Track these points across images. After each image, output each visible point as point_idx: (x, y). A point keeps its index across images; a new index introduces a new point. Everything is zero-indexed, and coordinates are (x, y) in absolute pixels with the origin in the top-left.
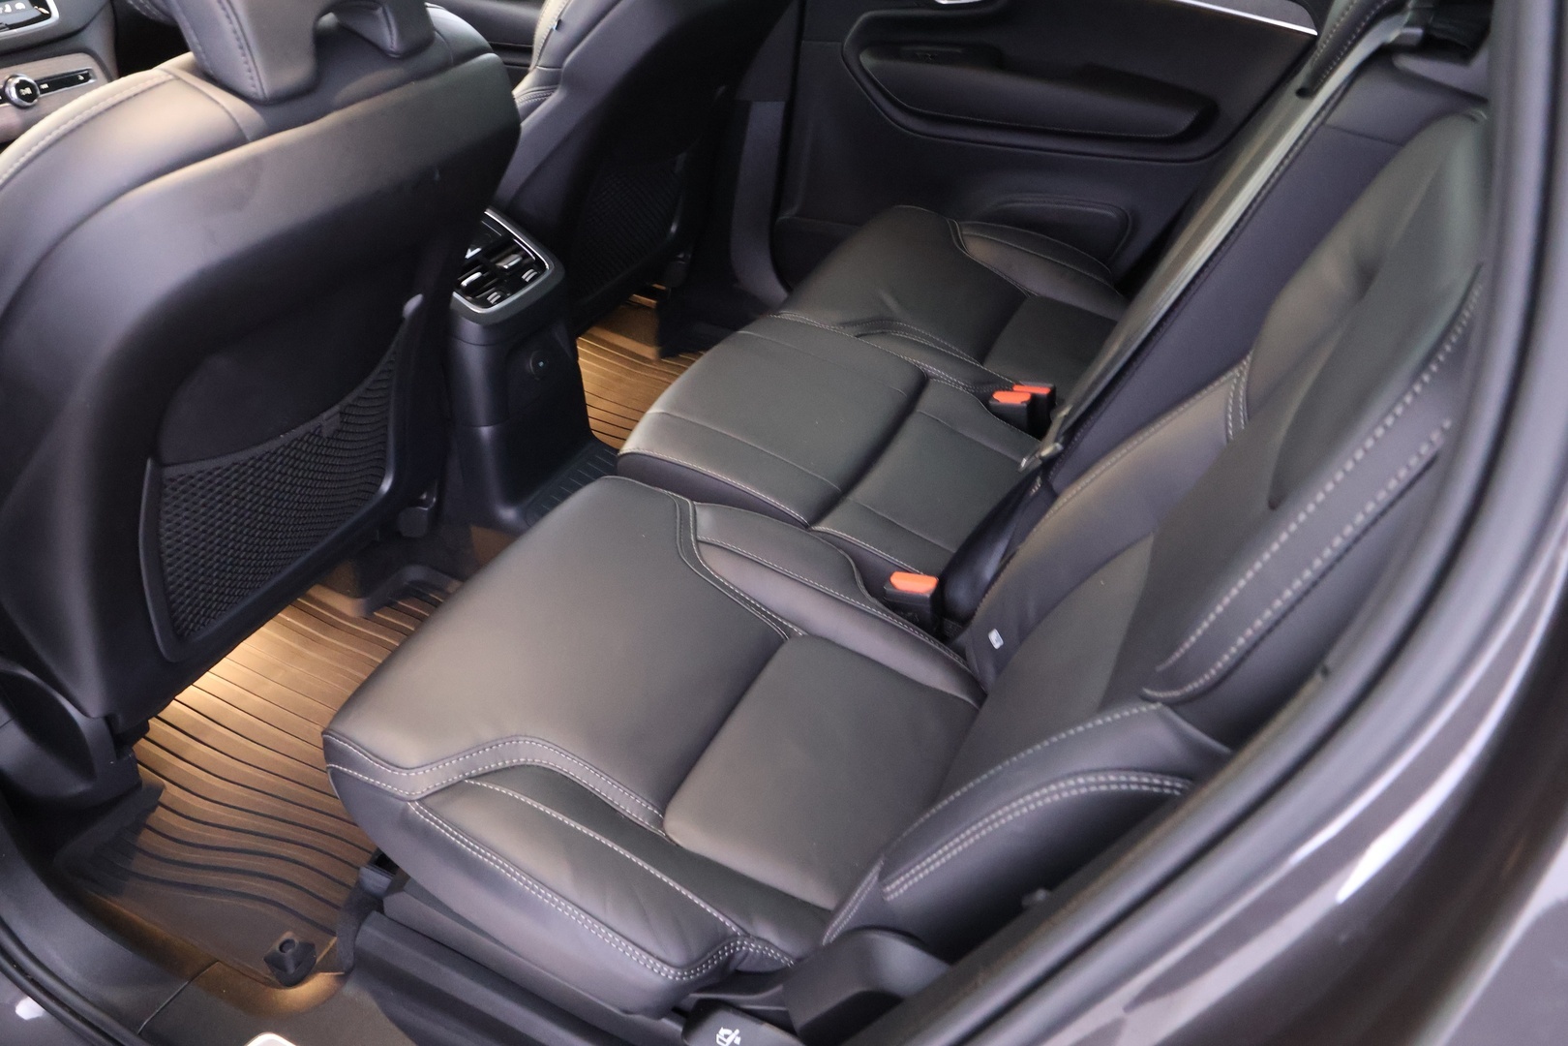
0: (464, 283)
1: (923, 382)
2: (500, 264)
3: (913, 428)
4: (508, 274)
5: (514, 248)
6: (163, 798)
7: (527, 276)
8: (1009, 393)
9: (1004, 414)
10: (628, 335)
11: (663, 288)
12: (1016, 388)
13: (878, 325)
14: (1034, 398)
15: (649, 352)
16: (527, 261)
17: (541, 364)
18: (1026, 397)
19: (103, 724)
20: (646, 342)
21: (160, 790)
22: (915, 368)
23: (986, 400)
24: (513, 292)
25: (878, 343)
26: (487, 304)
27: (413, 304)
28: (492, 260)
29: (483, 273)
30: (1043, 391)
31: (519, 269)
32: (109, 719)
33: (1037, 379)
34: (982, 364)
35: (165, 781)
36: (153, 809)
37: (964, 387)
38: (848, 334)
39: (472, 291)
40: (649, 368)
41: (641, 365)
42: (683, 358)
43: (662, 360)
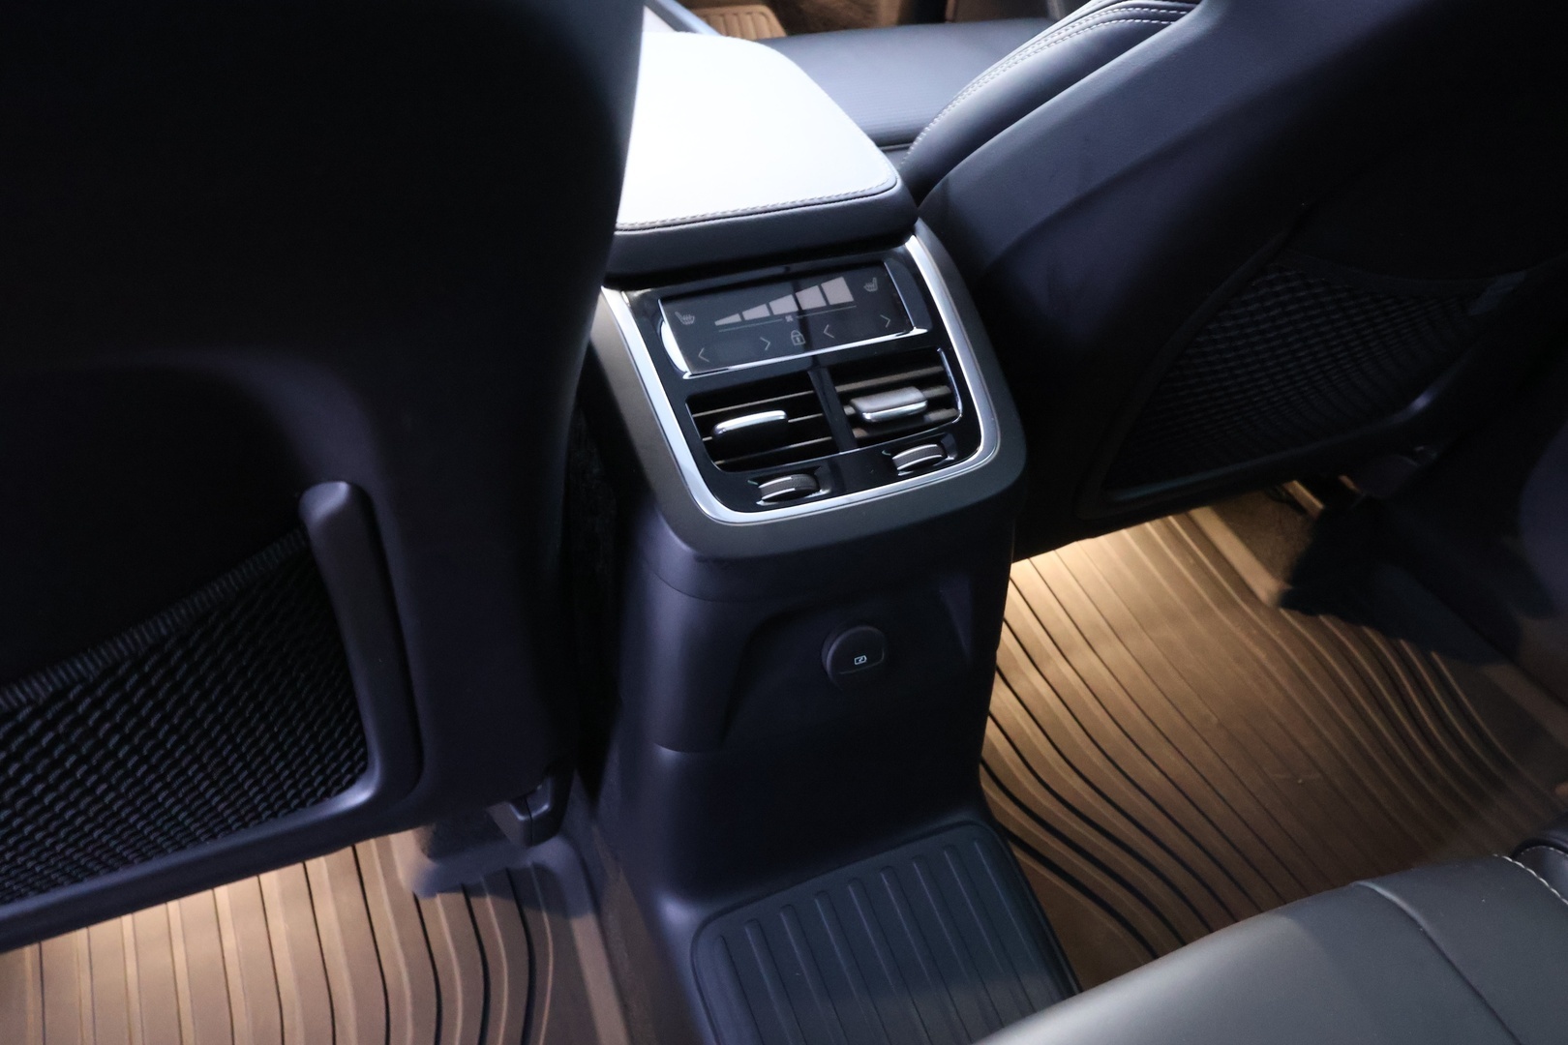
2: (859, 404)
7: (911, 456)
17: (862, 659)
28: (845, 389)
40: (1244, 613)
41: (1234, 603)
42: (1322, 626)
43: (1282, 611)
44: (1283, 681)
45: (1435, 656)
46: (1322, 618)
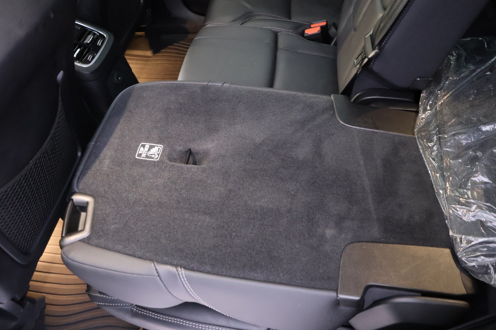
0: (75, 56)
1: (276, 36)
2: (86, 42)
3: (281, 56)
4: (91, 45)
5: (87, 32)
6: (47, 301)
7: (99, 43)
8: (310, 29)
9: (312, 38)
10: (138, 49)
11: (145, 26)
12: (312, 26)
13: (246, 17)
14: (322, 28)
15: (149, 53)
16: (95, 36)
17: (120, 78)
18: (319, 29)
19: (11, 302)
20: (147, 50)
21: (43, 299)
22: (270, 30)
23: (302, 34)
24: (97, 53)
25: (249, 24)
26: (89, 62)
27: (60, 75)
28: (81, 41)
29: (80, 48)
30: (324, 24)
31: (94, 41)
32: (13, 299)
33: (318, 20)
34: (291, 20)
35: (44, 294)
36: (45, 308)
37: (291, 32)
38: (237, 24)
39: (80, 58)
40: (152, 60)
41: (148, 60)
42: (163, 52)
43: (155, 55)
44: (167, 63)
45: (180, 42)
46: (161, 51)
